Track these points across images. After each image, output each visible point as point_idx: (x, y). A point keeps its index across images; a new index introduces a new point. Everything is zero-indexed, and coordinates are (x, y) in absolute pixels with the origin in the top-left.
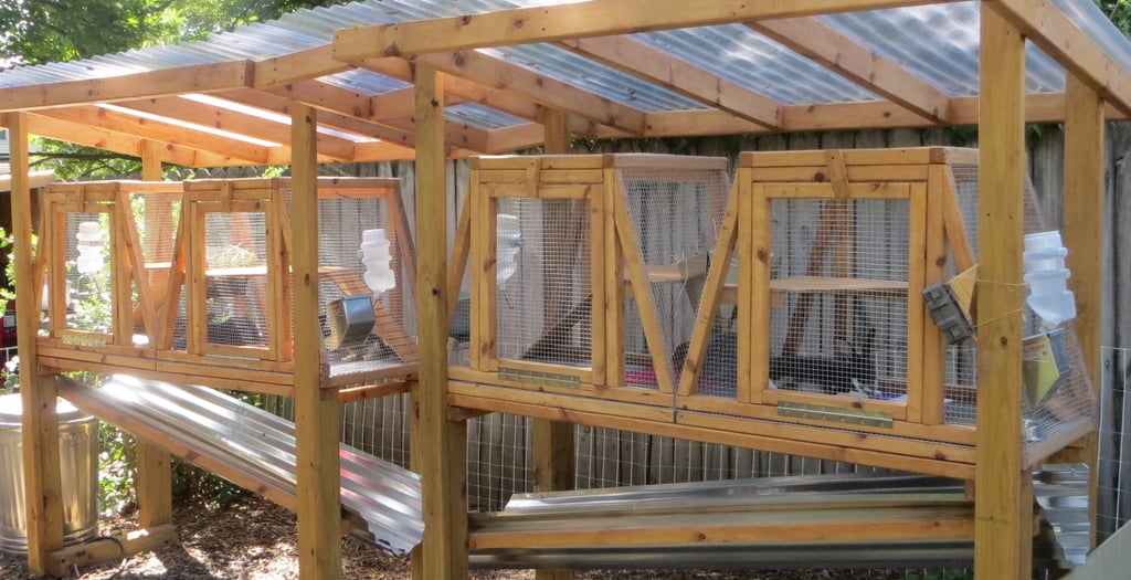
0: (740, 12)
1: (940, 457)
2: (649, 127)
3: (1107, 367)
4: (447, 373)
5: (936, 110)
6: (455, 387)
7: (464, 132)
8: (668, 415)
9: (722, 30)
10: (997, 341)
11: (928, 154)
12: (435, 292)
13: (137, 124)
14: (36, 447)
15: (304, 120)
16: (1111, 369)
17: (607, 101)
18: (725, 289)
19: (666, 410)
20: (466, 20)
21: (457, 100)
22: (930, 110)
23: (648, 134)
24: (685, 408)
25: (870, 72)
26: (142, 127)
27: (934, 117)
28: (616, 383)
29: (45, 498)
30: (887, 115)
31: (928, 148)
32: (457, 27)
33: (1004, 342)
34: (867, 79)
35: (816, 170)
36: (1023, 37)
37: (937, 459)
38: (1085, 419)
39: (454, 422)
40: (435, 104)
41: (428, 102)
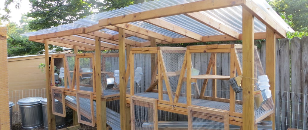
0: (183, 11)
1: (234, 120)
2: (174, 42)
3: (278, 95)
4: (126, 96)
5: (236, 36)
6: (127, 99)
7: (135, 43)
8: (171, 107)
9: (179, 16)
10: (247, 92)
11: (230, 46)
12: (123, 78)
13: (70, 42)
14: (50, 109)
15: (98, 40)
16: (279, 95)
17: (164, 36)
18: (184, 78)
19: (171, 106)
20: (124, 16)
21: (130, 36)
22: (235, 37)
23: (174, 43)
24: (175, 106)
25: (218, 27)
26: (71, 43)
27: (235, 38)
28: (160, 99)
29: (52, 119)
30: (225, 38)
31: (230, 44)
32: (123, 18)
33: (249, 92)
34: (218, 29)
35: (204, 50)
36: (253, 16)
37: (233, 121)
38: (271, 110)
39: (127, 107)
40: (123, 36)
41: (121, 36)
